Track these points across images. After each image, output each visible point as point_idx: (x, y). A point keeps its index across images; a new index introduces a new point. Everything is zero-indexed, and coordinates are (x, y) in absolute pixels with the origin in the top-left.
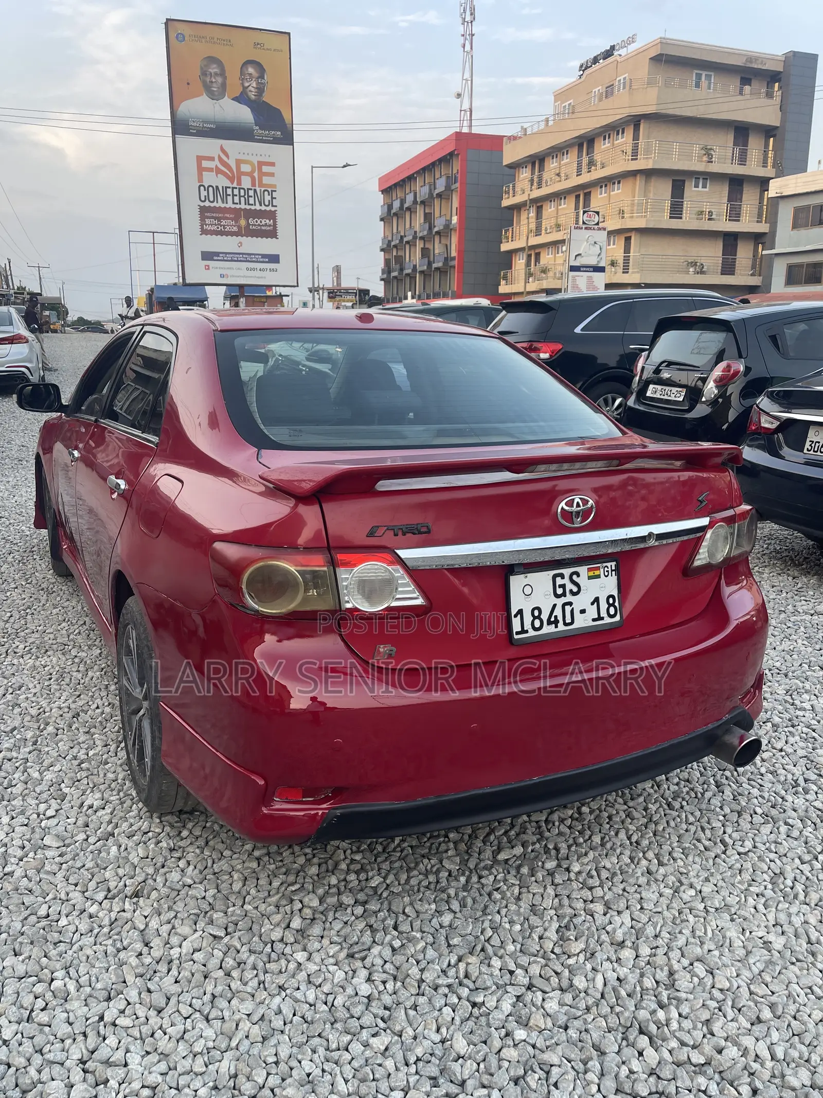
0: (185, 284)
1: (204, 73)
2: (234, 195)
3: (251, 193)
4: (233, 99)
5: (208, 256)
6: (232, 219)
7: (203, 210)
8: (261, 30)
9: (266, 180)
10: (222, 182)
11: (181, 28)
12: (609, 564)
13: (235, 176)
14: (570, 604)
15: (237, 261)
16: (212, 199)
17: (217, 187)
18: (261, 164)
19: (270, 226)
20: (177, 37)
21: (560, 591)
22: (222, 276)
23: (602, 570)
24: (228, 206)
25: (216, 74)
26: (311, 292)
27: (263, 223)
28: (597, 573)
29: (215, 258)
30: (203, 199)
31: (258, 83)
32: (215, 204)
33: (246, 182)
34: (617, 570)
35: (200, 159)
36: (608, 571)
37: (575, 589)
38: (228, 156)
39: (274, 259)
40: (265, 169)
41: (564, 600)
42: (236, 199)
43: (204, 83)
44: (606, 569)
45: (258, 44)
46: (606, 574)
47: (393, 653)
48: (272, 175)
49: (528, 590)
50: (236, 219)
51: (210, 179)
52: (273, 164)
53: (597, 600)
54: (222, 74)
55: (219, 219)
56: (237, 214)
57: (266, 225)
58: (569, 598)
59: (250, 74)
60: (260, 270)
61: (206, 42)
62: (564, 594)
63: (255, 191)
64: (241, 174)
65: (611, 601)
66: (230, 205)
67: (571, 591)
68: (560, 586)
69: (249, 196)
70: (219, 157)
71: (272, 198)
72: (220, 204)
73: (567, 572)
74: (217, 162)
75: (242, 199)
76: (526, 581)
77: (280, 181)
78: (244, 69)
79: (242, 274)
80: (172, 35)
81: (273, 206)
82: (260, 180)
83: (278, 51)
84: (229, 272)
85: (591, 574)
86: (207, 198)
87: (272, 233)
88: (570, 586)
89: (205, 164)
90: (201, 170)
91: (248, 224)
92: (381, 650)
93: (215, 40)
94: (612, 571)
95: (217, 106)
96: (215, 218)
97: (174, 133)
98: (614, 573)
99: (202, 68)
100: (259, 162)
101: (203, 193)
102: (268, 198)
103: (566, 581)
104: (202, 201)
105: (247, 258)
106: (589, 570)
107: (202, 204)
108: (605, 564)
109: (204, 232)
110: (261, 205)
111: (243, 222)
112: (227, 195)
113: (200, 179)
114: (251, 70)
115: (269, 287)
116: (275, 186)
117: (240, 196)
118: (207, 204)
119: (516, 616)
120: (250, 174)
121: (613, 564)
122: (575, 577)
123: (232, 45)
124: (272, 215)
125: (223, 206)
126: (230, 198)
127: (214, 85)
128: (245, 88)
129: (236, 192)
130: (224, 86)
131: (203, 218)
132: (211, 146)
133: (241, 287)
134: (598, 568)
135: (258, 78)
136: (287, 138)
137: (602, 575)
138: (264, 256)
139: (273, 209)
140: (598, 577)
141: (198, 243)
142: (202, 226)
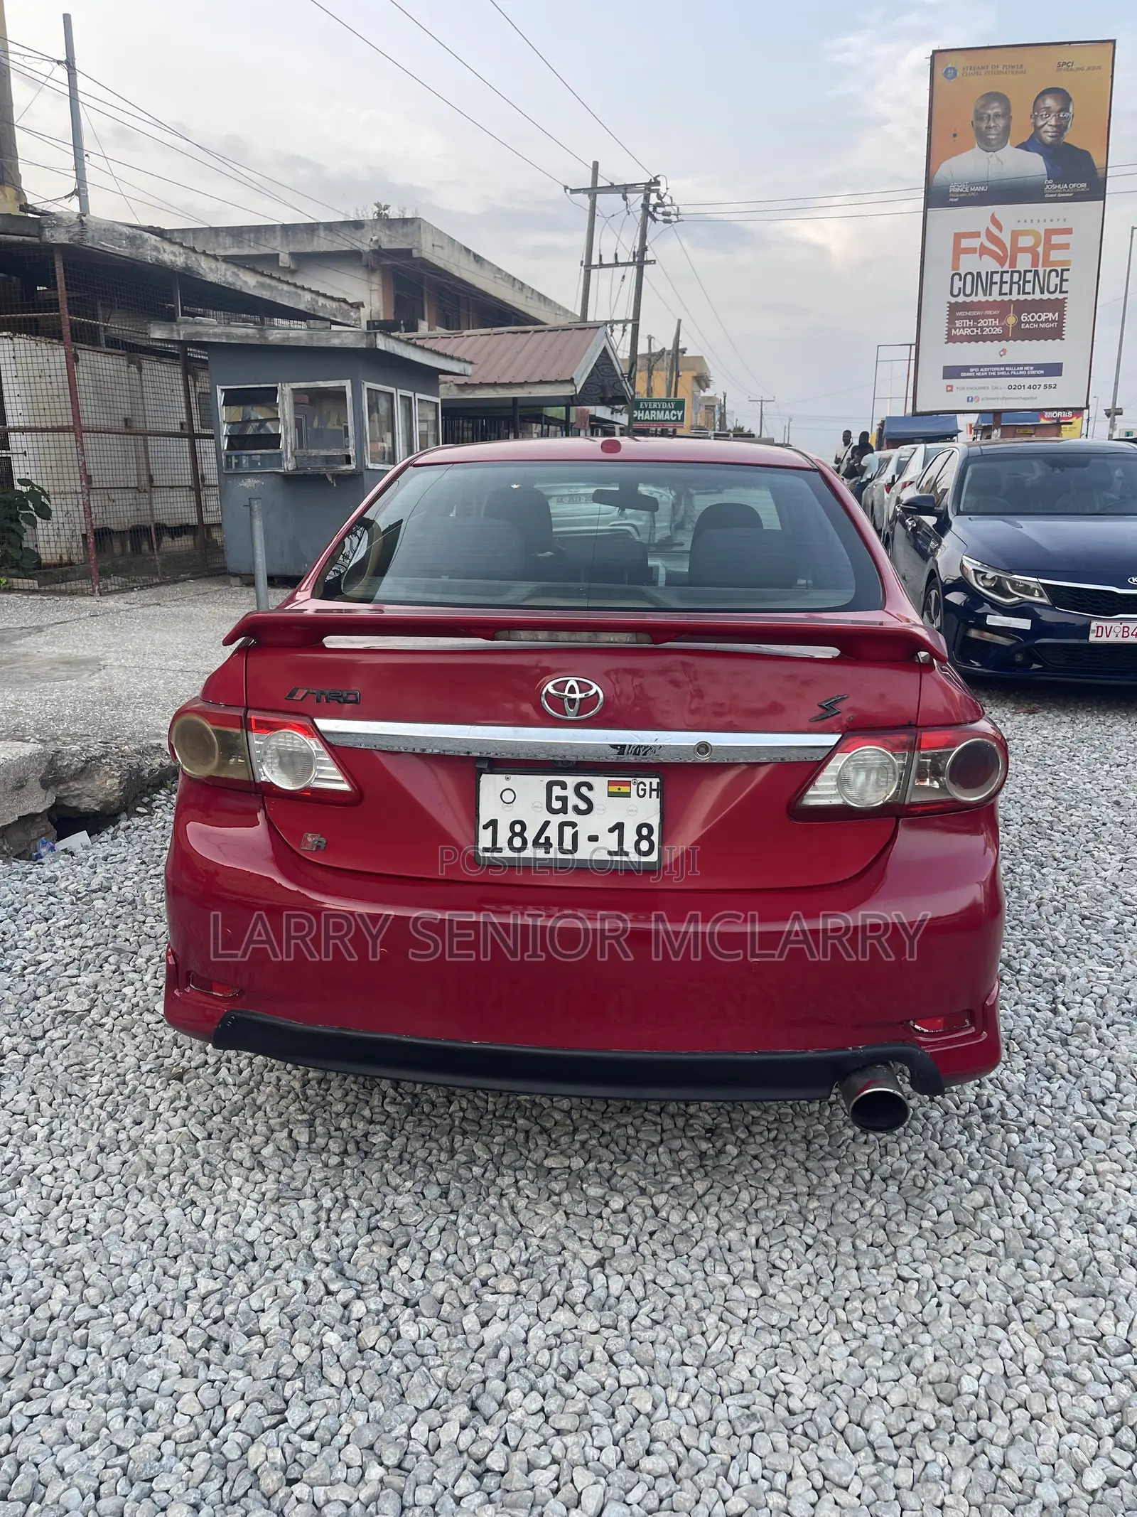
0: (915, 414)
1: (979, 118)
2: (1002, 282)
3: (1030, 276)
4: (1018, 147)
5: (952, 372)
6: (994, 317)
7: (954, 309)
8: (1070, 43)
9: (1055, 255)
10: (987, 265)
11: (952, 61)
12: (647, 781)
13: (1006, 255)
14: (574, 825)
15: (997, 376)
16: (968, 291)
17: (979, 274)
18: (1049, 233)
19: (1053, 321)
20: (946, 74)
21: (557, 805)
22: (970, 399)
23: (634, 787)
24: (991, 299)
25: (997, 115)
26: (1108, 415)
27: (1043, 318)
28: (624, 789)
29: (963, 374)
30: (955, 292)
31: (1059, 119)
32: (973, 298)
33: (1024, 262)
34: (662, 791)
35: (958, 237)
36: (644, 790)
37: (583, 806)
38: (1000, 228)
39: (1054, 370)
40: (1055, 239)
41: (561, 818)
42: (1006, 288)
43: (978, 130)
44: (641, 786)
45: (1064, 63)
46: (641, 793)
47: (323, 846)
48: (1066, 246)
49: (508, 796)
50: (1002, 317)
51: (970, 264)
52: (1069, 231)
53: (619, 827)
54: (1007, 114)
55: (976, 319)
56: (1003, 308)
57: (1047, 321)
58: (571, 816)
59: (1048, 108)
60: (1030, 387)
61: (987, 73)
62: (564, 810)
63: (1036, 273)
64: (1016, 250)
65: (645, 832)
66: (995, 296)
67: (576, 808)
68: (558, 798)
69: (1025, 282)
70: (988, 231)
71: (1062, 280)
72: (981, 297)
73: (571, 781)
74: (983, 239)
75: (1015, 287)
76: (507, 784)
77: (1077, 257)
78: (1040, 101)
79: (999, 395)
80: (939, 72)
81: (1061, 292)
82: (1046, 255)
83: (1094, 68)
84: (982, 394)
85: (614, 789)
86: (962, 290)
87: (1056, 333)
88: (573, 800)
89: (965, 243)
90: (958, 251)
91: (1020, 322)
92: (310, 839)
93: (1000, 69)
94: (651, 790)
95: (993, 160)
96: (969, 318)
97: (927, 205)
98: (654, 794)
99: (976, 111)
100: (1046, 231)
101: (958, 284)
102: (1055, 280)
103: (570, 793)
104: (953, 295)
105: (1011, 371)
106: (610, 783)
107: (953, 300)
108: (640, 780)
109: (951, 338)
110: (1042, 292)
111: (1011, 320)
112: (992, 283)
113: (956, 264)
114: (1050, 102)
115: (1041, 411)
116: (1068, 262)
117: (1012, 283)
118: (961, 299)
119: (485, 827)
120: (1032, 250)
121: (655, 781)
122: (584, 790)
123: (1024, 72)
124: (1059, 306)
125: (984, 299)
126: (996, 288)
127: (993, 131)
128: (1037, 129)
129: (1007, 277)
130: (1007, 130)
131: (952, 319)
132: (977, 218)
133: (997, 413)
134: (628, 784)
135: (1060, 111)
136: (1096, 190)
137: (634, 793)
138: (1037, 367)
139: (1061, 296)
140: (628, 795)
141: (940, 353)
142: (949, 331)
